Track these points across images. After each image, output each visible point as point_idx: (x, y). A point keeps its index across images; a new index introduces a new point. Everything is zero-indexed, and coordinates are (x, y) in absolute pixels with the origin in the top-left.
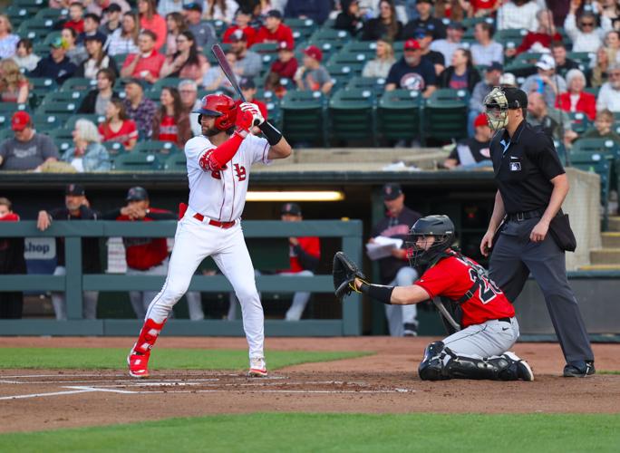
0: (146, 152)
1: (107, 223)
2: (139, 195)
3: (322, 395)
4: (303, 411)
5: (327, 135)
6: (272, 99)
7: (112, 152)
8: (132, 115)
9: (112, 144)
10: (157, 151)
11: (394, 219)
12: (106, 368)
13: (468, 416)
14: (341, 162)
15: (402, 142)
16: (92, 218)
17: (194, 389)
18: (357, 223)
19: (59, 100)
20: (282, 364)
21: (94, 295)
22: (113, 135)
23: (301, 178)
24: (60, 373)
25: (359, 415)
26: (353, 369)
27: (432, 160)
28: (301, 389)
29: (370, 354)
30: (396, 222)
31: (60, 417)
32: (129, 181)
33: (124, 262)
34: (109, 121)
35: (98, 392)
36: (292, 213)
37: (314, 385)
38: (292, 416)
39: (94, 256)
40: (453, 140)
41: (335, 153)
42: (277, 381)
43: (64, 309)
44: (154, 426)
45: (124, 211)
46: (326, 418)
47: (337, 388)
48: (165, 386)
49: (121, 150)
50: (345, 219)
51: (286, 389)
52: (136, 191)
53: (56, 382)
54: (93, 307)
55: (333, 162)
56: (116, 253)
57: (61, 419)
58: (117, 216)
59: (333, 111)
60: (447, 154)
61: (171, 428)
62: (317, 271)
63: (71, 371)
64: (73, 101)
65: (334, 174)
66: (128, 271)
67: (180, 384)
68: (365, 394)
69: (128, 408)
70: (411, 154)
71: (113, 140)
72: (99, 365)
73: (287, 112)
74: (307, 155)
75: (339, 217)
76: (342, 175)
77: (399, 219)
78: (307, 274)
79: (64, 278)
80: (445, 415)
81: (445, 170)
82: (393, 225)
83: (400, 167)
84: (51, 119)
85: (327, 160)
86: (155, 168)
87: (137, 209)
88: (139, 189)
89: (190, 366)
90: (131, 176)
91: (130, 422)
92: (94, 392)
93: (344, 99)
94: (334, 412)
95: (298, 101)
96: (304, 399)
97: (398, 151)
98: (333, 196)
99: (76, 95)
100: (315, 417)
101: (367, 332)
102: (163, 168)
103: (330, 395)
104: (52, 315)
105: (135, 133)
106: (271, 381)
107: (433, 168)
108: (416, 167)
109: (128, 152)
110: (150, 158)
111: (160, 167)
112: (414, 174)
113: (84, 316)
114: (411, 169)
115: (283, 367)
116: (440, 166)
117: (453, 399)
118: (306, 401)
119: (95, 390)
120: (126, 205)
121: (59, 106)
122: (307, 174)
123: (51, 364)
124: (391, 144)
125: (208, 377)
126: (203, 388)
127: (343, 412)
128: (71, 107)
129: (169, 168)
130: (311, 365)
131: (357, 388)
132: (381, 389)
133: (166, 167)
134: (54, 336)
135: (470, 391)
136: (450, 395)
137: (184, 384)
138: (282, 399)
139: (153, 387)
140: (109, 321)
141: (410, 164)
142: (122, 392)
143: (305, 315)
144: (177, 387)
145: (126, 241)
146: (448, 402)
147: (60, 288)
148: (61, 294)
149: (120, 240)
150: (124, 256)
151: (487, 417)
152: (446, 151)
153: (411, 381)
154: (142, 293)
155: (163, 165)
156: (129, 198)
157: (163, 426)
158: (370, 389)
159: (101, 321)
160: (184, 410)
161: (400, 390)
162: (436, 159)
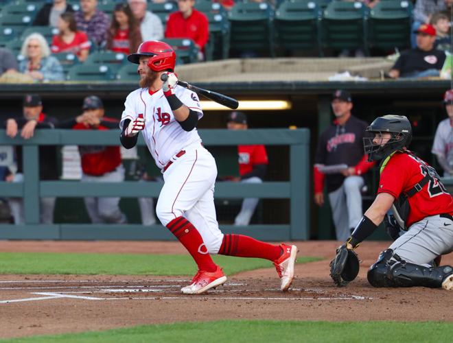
0: (98, 62)
1: (63, 132)
2: (94, 104)
3: (282, 302)
4: (266, 319)
5: (274, 45)
6: (220, 11)
7: (66, 63)
8: (86, 26)
9: (66, 54)
10: (110, 62)
11: (341, 127)
12: (68, 274)
13: (427, 324)
14: (287, 71)
15: (346, 52)
16: (49, 127)
17: (158, 295)
18: (305, 131)
19: (15, 13)
20: (238, 271)
21: (51, 201)
22: (67, 46)
23: (249, 88)
24: (26, 279)
25: (321, 323)
26: (307, 275)
27: (377, 70)
28: (260, 295)
29: (320, 260)
30: (343, 130)
31: (33, 323)
32: (84, 91)
33: (79, 169)
34: (62, 33)
35: (66, 299)
36: (238, 121)
37: (273, 292)
38: (256, 324)
39: (50, 163)
40: (397, 50)
41: (281, 63)
42: (236, 287)
43: (22, 215)
44: (125, 333)
45: (79, 119)
46: (289, 325)
47: (295, 295)
48: (129, 293)
49: (75, 61)
50: (293, 128)
51: (245, 296)
52: (91, 100)
53: (25, 288)
54: (50, 212)
55: (280, 71)
56: (71, 160)
57: (35, 326)
58: (74, 125)
59: (279, 23)
60: (392, 64)
61: (142, 335)
62: (265, 178)
63: (35, 277)
64: (29, 13)
65: (282, 84)
66: (83, 177)
67: (143, 290)
68: (322, 301)
69: (97, 315)
70: (356, 64)
71: (67, 51)
72: (62, 270)
73: (234, 23)
74: (253, 65)
75: (287, 126)
76: (290, 84)
77: (345, 128)
78: (255, 180)
79: (22, 185)
80: (405, 323)
81: (390, 80)
82: (340, 133)
83: (345, 77)
84: (8, 31)
85: (274, 70)
86: (108, 79)
87: (93, 117)
88: (94, 98)
89: (149, 271)
90: (85, 86)
91: (101, 329)
92: (62, 298)
93: (289, 11)
94: (296, 320)
95: (245, 13)
96: (265, 307)
97: (343, 61)
98: (281, 105)
99: (31, 8)
100: (279, 324)
101: (314, 236)
102: (115, 79)
103: (290, 302)
104: (11, 220)
105: (87, 44)
106: (231, 288)
107: (380, 77)
108: (361, 76)
109: (82, 63)
110: (103, 69)
111: (112, 77)
112: (360, 84)
113: (41, 221)
114: (357, 79)
115: (238, 273)
116: (386, 76)
117: (409, 306)
118: (268, 308)
119: (62, 296)
120: (81, 113)
121: (15, 19)
122: (255, 84)
123: (15, 269)
124: (335, 53)
125: (169, 283)
126: (165, 295)
127: (306, 320)
128: (27, 19)
129: (121, 79)
130: (265, 270)
131: (315, 295)
132: (338, 296)
133: (119, 77)
134: (11, 240)
135: (426, 299)
136: (406, 302)
137: (147, 290)
138: (244, 306)
139: (118, 293)
140: (65, 226)
141: (355, 74)
142: (89, 298)
143: (254, 220)
144: (140, 293)
145: (82, 148)
146: (405, 309)
147: (17, 194)
148: (19, 200)
149: (75, 148)
150: (78, 163)
151: (446, 325)
152: (391, 61)
153: (366, 289)
154: (96, 199)
155: (115, 75)
156: (85, 106)
157: (133, 333)
158: (328, 296)
159: (57, 226)
160: (151, 316)
161: (356, 297)
162: (382, 68)
